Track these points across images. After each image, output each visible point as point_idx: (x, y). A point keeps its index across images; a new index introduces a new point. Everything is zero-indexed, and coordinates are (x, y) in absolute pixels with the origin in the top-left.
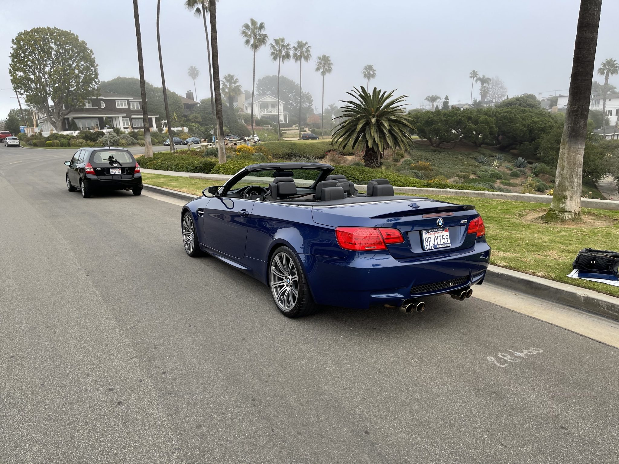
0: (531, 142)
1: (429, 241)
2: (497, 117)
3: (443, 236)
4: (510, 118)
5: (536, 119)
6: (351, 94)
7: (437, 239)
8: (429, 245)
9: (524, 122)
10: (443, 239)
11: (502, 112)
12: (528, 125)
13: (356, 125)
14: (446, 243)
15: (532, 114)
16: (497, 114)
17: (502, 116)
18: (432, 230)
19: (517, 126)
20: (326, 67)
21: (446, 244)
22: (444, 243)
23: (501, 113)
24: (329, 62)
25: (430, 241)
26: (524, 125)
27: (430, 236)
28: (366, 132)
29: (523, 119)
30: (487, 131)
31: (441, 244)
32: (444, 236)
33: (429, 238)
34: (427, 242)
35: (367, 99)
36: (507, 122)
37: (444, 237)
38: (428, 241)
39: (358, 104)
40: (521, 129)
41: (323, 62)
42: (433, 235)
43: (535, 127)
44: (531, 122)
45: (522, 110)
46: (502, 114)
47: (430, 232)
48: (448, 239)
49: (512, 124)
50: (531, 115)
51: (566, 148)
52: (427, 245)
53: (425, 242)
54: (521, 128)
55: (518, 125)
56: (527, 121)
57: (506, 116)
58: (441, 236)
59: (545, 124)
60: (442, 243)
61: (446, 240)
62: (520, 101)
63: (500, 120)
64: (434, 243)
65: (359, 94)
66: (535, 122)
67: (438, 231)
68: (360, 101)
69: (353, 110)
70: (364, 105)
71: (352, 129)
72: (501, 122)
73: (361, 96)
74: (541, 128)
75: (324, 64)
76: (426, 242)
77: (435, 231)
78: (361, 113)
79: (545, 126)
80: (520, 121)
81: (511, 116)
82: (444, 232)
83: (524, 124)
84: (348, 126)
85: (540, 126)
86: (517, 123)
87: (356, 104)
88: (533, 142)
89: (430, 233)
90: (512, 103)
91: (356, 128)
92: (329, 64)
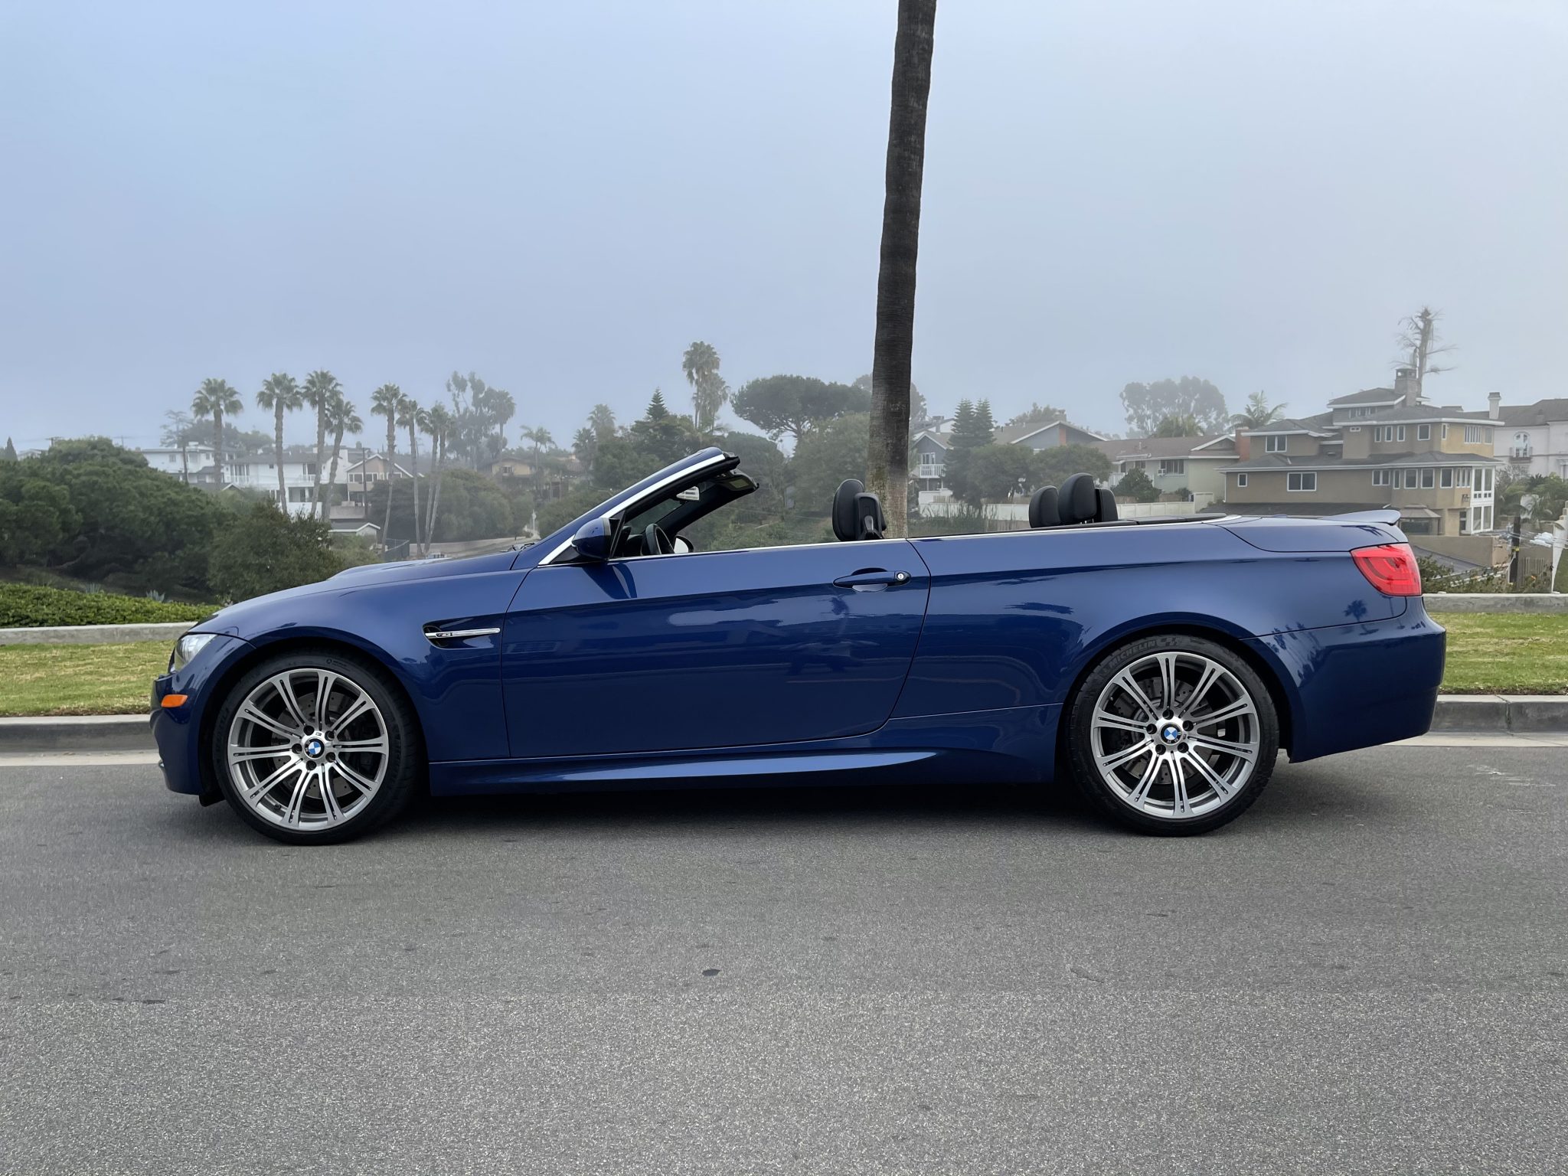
0: (172, 552)
2: (70, 486)
4: (109, 490)
5: (173, 495)
9: (145, 502)
11: (82, 471)
12: (160, 512)
15: (156, 483)
16: (68, 477)
17: (84, 482)
19: (131, 511)
23: (79, 475)
26: (147, 509)
29: (142, 494)
30: (55, 520)
36: (102, 498)
40: (143, 520)
43: (178, 517)
44: (164, 503)
45: (130, 471)
46: (84, 478)
49: (118, 506)
50: (157, 486)
51: (887, 486)
54: (141, 515)
55: (132, 508)
56: (153, 501)
57: (96, 483)
59: (202, 508)
62: (102, 450)
63: (81, 494)
66: (174, 503)
72: (83, 497)
74: (193, 519)
79: (203, 515)
80: (134, 498)
81: (109, 485)
83: (149, 507)
85: (190, 513)
86: (128, 503)
88: (179, 553)
90: (79, 454)
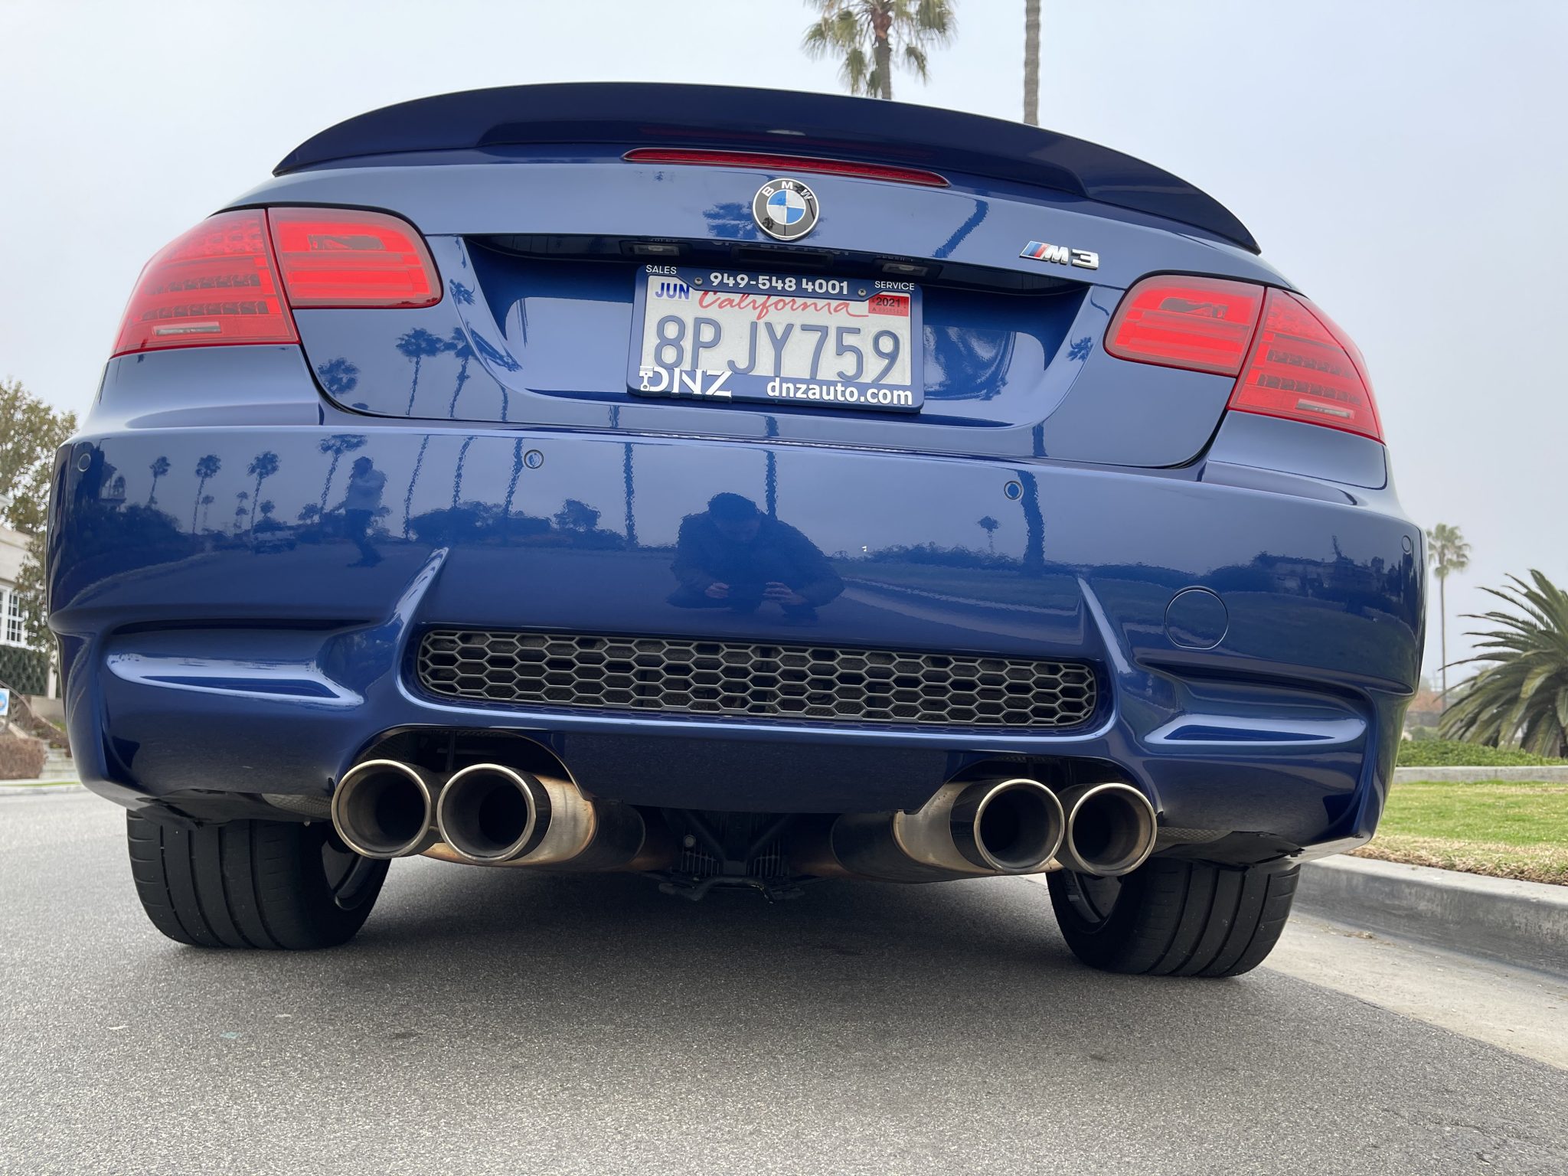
1: (698, 345)
3: (841, 331)
6: (1498, 593)
7: (779, 344)
8: (687, 365)
10: (841, 349)
13: (1519, 684)
14: (867, 378)
18: (743, 280)
20: (1450, 555)
21: (863, 389)
22: (847, 381)
24: (1458, 543)
25: (709, 346)
27: (712, 313)
28: (1558, 703)
31: (813, 379)
32: (857, 331)
33: (699, 322)
34: (676, 343)
35: (1556, 605)
37: (849, 340)
38: (687, 344)
39: (1523, 622)
41: (1438, 544)
42: (751, 315)
47: (723, 288)
48: (893, 357)
52: (670, 368)
53: (650, 341)
58: (824, 331)
60: (821, 376)
61: (874, 366)
64: (742, 364)
65: (1525, 591)
67: (803, 293)
68: (1533, 614)
69: (1508, 641)
70: (1547, 625)
71: (1508, 696)
73: (1531, 595)
75: (1443, 547)
76: (664, 342)
77: (771, 292)
78: (1534, 647)
82: (862, 307)
84: (1490, 687)
87: (1517, 621)
89: (723, 296)
91: (1520, 692)
92: (1460, 548)
